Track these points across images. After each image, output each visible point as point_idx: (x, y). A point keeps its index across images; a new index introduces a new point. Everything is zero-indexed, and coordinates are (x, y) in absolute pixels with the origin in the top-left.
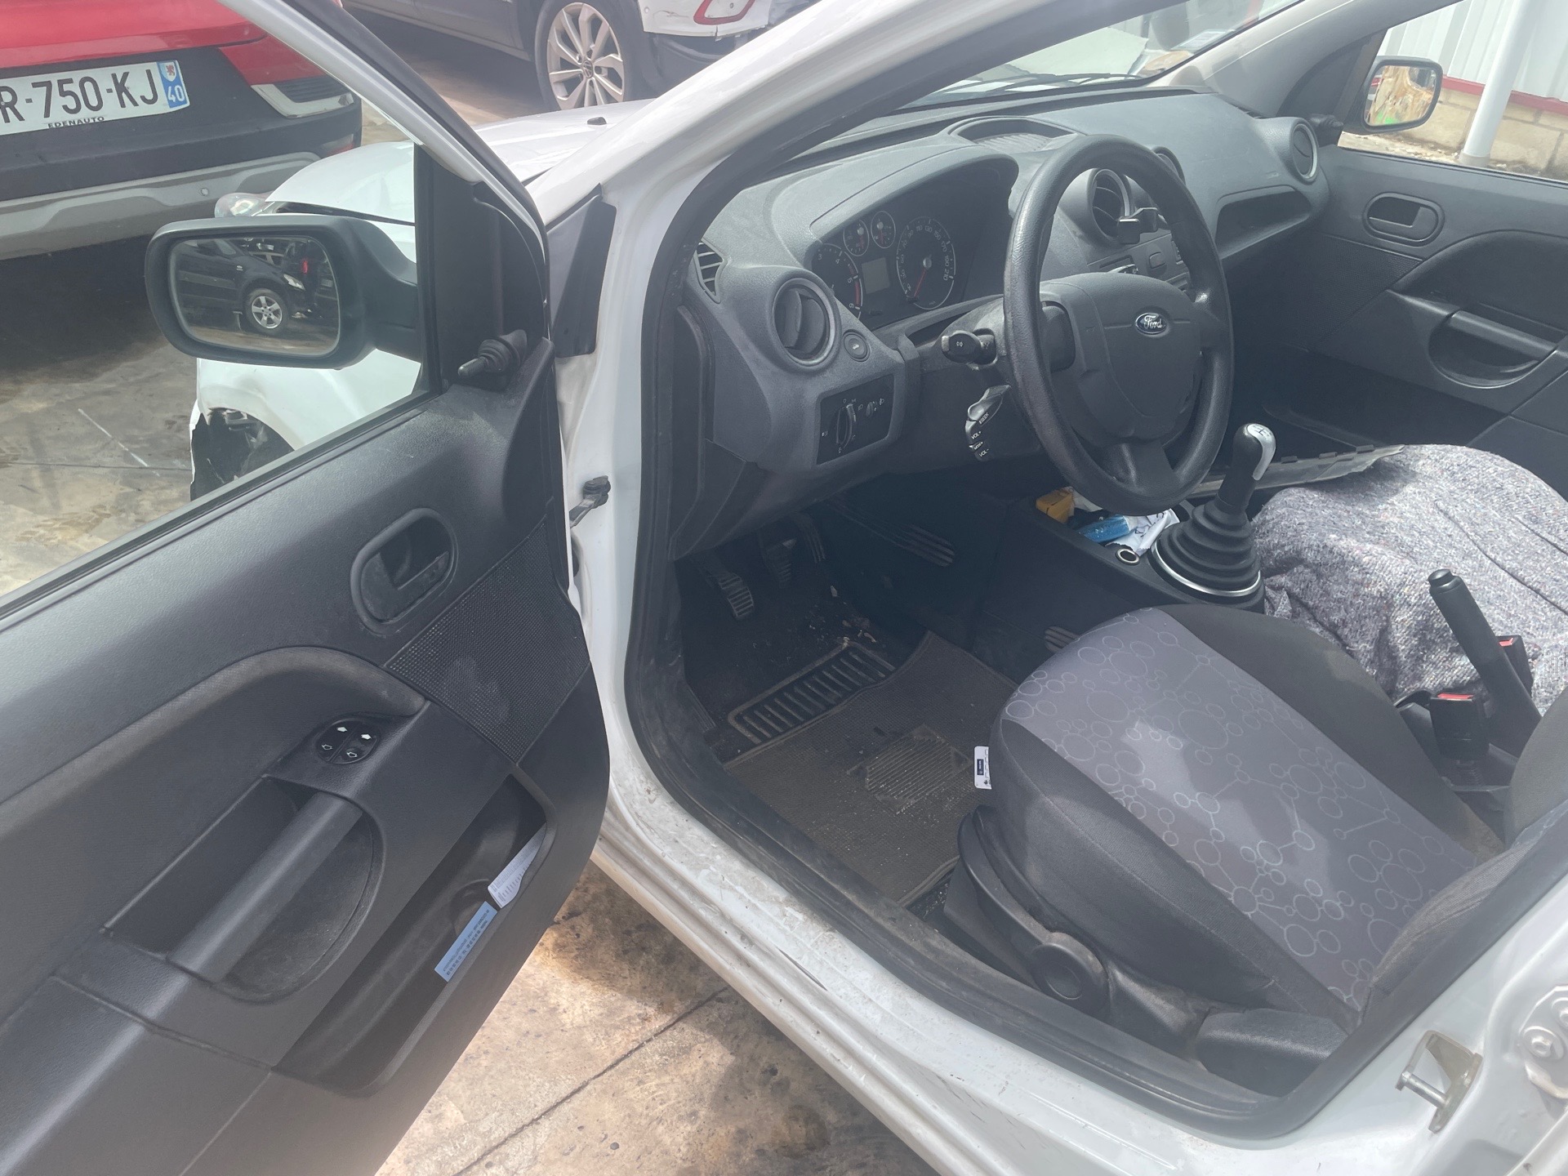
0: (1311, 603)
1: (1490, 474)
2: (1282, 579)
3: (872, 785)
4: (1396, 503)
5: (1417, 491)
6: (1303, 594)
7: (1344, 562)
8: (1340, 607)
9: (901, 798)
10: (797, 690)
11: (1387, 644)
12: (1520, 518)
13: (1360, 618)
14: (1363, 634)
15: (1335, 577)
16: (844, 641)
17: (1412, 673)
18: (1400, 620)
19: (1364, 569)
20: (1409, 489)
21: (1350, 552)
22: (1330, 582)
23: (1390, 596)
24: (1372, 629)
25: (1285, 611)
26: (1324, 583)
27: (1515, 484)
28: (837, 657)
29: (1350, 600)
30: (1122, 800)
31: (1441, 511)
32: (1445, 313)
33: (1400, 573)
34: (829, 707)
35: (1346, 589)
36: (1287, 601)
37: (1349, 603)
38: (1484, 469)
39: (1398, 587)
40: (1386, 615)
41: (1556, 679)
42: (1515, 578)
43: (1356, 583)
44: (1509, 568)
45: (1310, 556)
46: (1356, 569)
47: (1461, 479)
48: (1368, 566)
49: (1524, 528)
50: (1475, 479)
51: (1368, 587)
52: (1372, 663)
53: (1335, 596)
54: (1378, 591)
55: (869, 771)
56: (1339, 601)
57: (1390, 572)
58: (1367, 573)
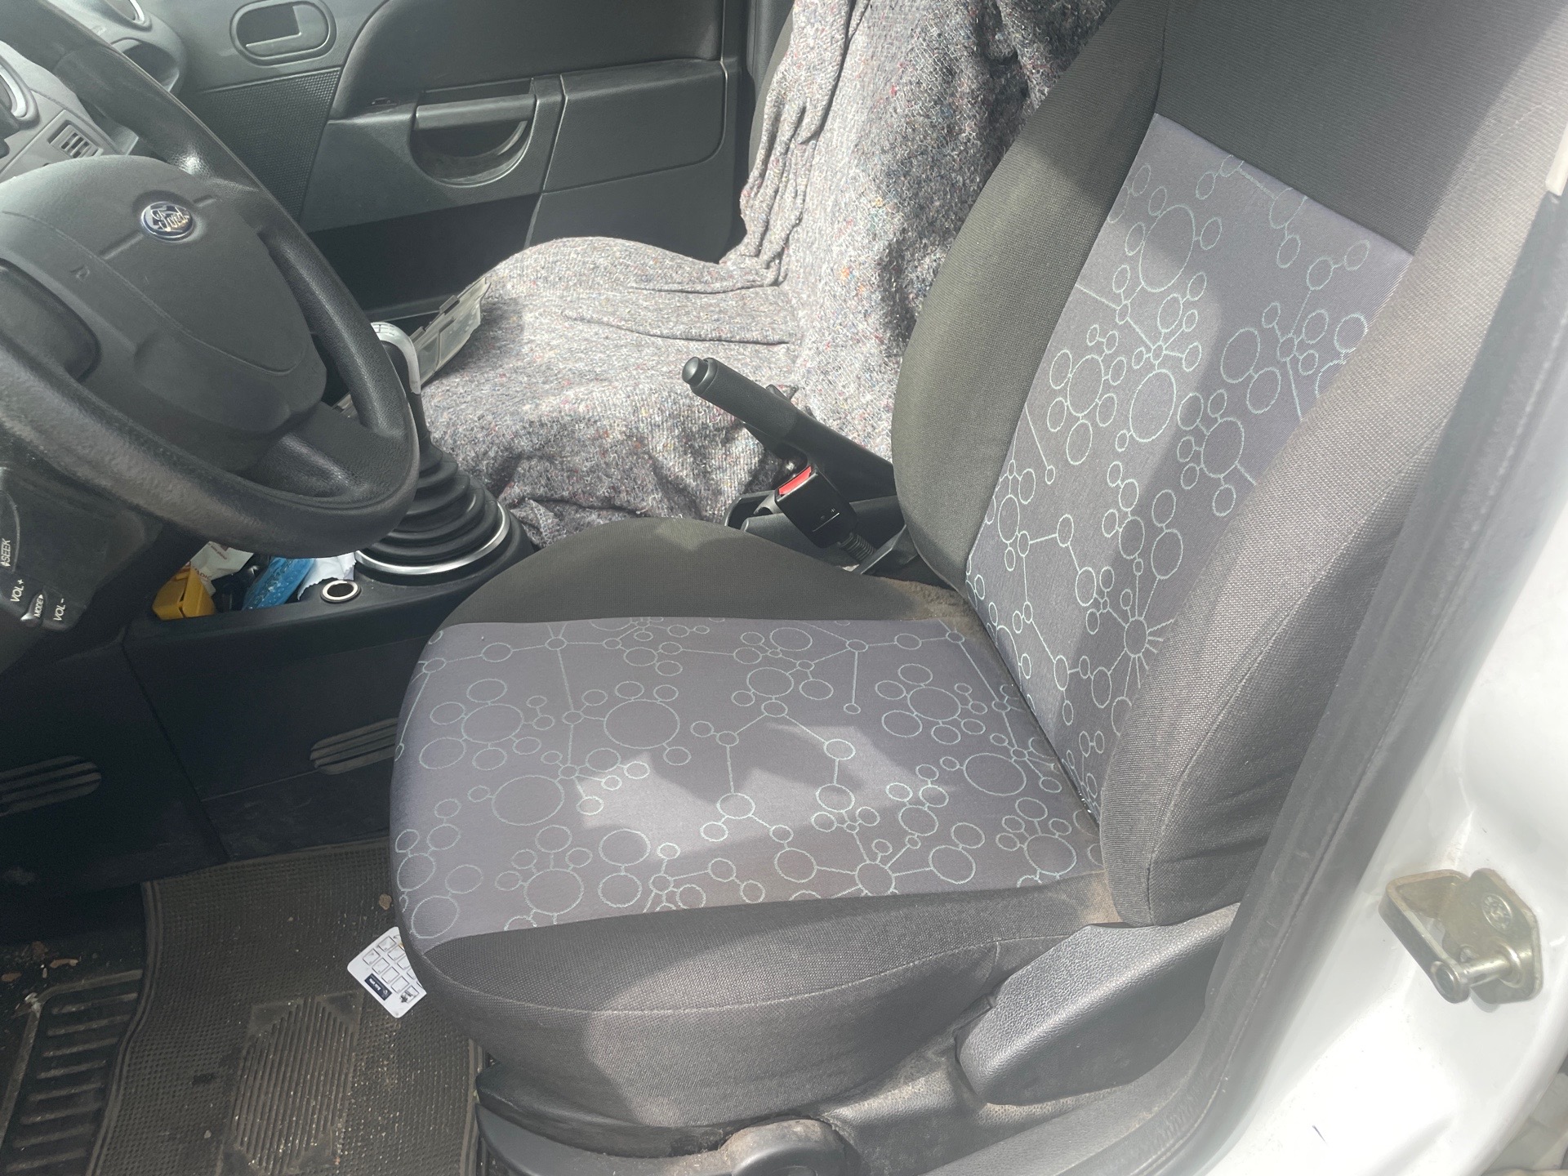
0: (566, 494)
1: (576, 259)
2: (515, 490)
3: (268, 1163)
4: (532, 338)
5: (537, 315)
6: (550, 490)
7: (564, 427)
8: (598, 477)
9: (321, 1135)
10: (22, 1144)
11: (668, 481)
12: (634, 285)
13: (627, 473)
14: (642, 487)
15: (568, 449)
16: (30, 1005)
17: (710, 492)
18: (661, 448)
19: (589, 420)
20: (528, 317)
21: (560, 412)
22: (566, 457)
23: (635, 431)
24: (645, 474)
25: (550, 521)
26: (562, 463)
27: (603, 255)
28: (41, 1034)
29: (602, 462)
30: (665, 905)
31: (575, 319)
32: (407, 117)
33: (624, 400)
34: (98, 1116)
35: (589, 453)
36: (542, 510)
37: (604, 466)
38: (567, 258)
39: (634, 416)
40: (645, 453)
41: (834, 402)
42: (692, 340)
43: (594, 439)
44: (681, 334)
45: (524, 444)
46: (582, 425)
47: (557, 280)
48: (591, 414)
49: (645, 292)
50: (568, 272)
51: (608, 437)
52: (672, 510)
53: (585, 469)
54: (621, 433)
55: (244, 1149)
56: (592, 471)
57: (614, 405)
58: (595, 422)
